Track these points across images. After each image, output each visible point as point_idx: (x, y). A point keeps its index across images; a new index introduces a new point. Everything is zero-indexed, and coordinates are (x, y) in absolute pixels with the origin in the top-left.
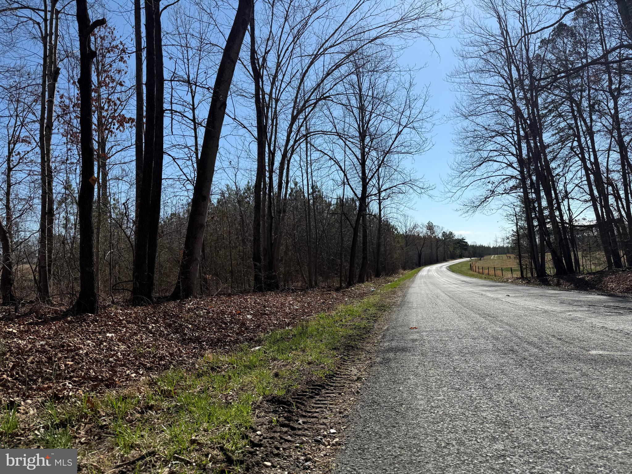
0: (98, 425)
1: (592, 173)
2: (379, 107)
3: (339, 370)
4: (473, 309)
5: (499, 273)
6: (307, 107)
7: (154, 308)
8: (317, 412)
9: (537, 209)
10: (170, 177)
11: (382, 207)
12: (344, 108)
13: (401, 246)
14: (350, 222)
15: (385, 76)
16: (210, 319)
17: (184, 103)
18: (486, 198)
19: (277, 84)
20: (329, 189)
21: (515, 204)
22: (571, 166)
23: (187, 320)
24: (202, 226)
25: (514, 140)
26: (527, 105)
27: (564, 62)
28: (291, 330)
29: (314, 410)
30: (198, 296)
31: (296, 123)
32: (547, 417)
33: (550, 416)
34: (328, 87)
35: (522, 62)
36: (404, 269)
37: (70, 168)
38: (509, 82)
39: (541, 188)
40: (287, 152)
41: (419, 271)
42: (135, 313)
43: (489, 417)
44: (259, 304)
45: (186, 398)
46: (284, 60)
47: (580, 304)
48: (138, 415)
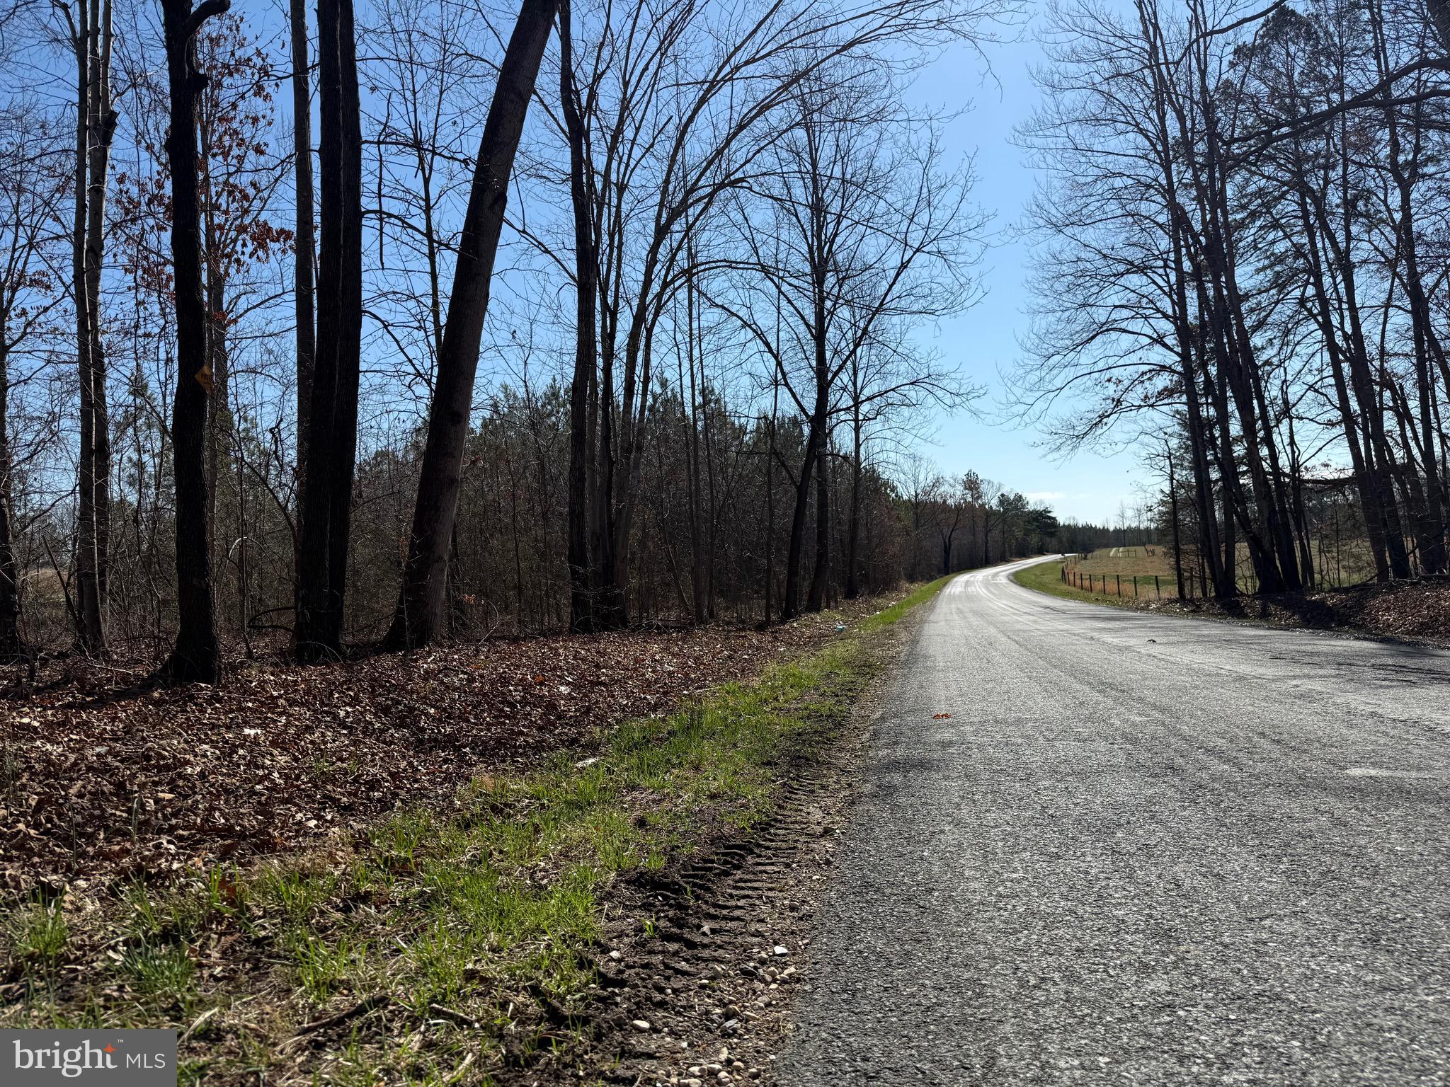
0: (249, 938)
1: (1347, 359)
2: (858, 203)
3: (781, 812)
4: (1077, 672)
5: (1128, 588)
6: (692, 204)
7: (348, 668)
8: (741, 908)
9: (1219, 442)
10: (377, 367)
11: (862, 437)
12: (776, 206)
13: (905, 527)
14: (788, 472)
15: (871, 132)
16: (477, 694)
17: (406, 196)
18: (1102, 417)
19: (620, 149)
20: (741, 394)
21: (1169, 431)
22: (1298, 343)
23: (425, 697)
24: (453, 482)
25: (1168, 282)
26: (1199, 200)
27: (1287, 101)
28: (663, 720)
29: (733, 903)
30: (446, 643)
31: (666, 242)
32: (1261, 919)
33: (1267, 917)
34: (740, 157)
35: (1192, 99)
36: (912, 579)
37: (144, 347)
38: (1160, 148)
39: (1229, 394)
40: (646, 309)
41: (945, 584)
42: (304, 680)
43: (1131, 919)
44: (584, 660)
45: (442, 876)
46: (639, 93)
47: (1316, 659)
48: (339, 916)
